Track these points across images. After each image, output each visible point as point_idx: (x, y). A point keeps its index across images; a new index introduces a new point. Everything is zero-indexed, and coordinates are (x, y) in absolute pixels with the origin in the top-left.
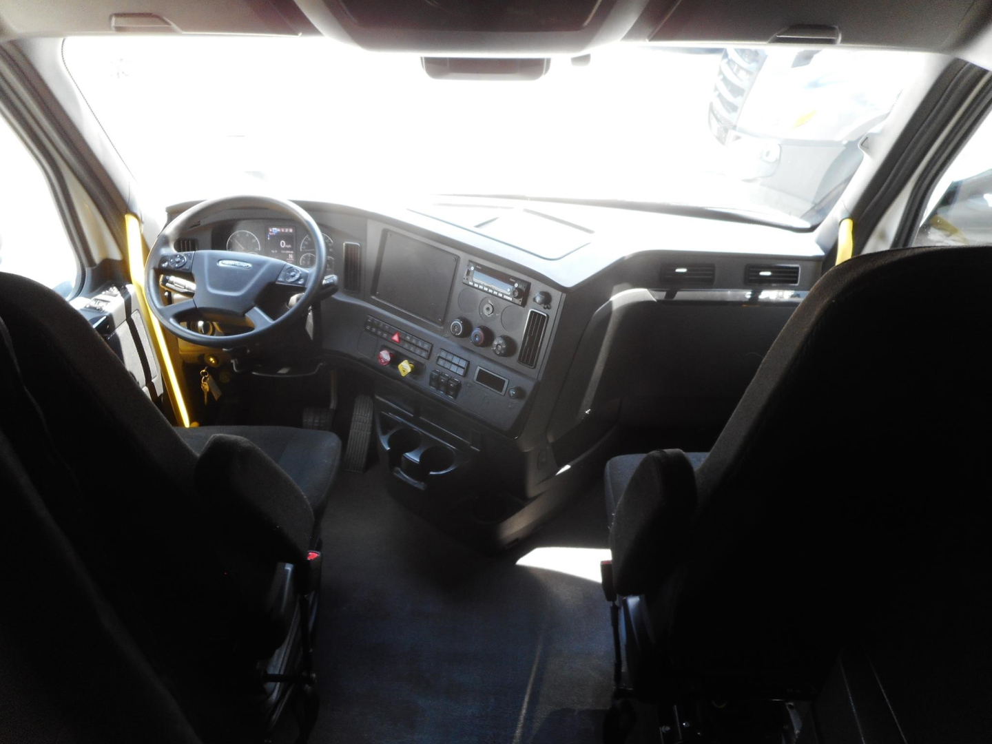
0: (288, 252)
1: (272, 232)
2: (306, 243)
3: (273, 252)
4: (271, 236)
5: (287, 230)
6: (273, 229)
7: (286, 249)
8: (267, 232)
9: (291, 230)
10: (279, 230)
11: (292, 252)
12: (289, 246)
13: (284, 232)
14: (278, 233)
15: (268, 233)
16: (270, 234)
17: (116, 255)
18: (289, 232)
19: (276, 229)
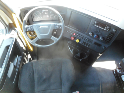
2: (51, 13)
9: (47, 10)
12: (47, 14)
16: (43, 11)
17: (11, 22)
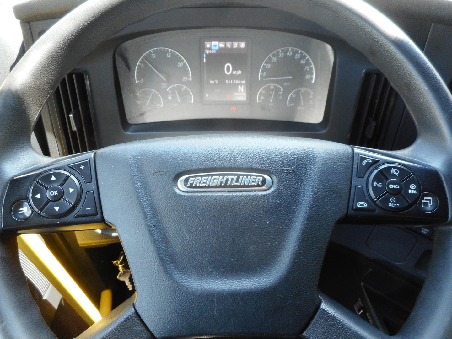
0: (236, 82)
1: (210, 49)
2: (269, 66)
3: (212, 82)
4: (209, 56)
5: (236, 45)
6: (213, 43)
7: (232, 77)
8: (202, 48)
9: (243, 45)
10: (222, 45)
11: (243, 82)
12: (239, 72)
13: (232, 48)
14: (221, 49)
15: (204, 52)
16: (207, 52)
18: (239, 48)
19: (217, 43)
